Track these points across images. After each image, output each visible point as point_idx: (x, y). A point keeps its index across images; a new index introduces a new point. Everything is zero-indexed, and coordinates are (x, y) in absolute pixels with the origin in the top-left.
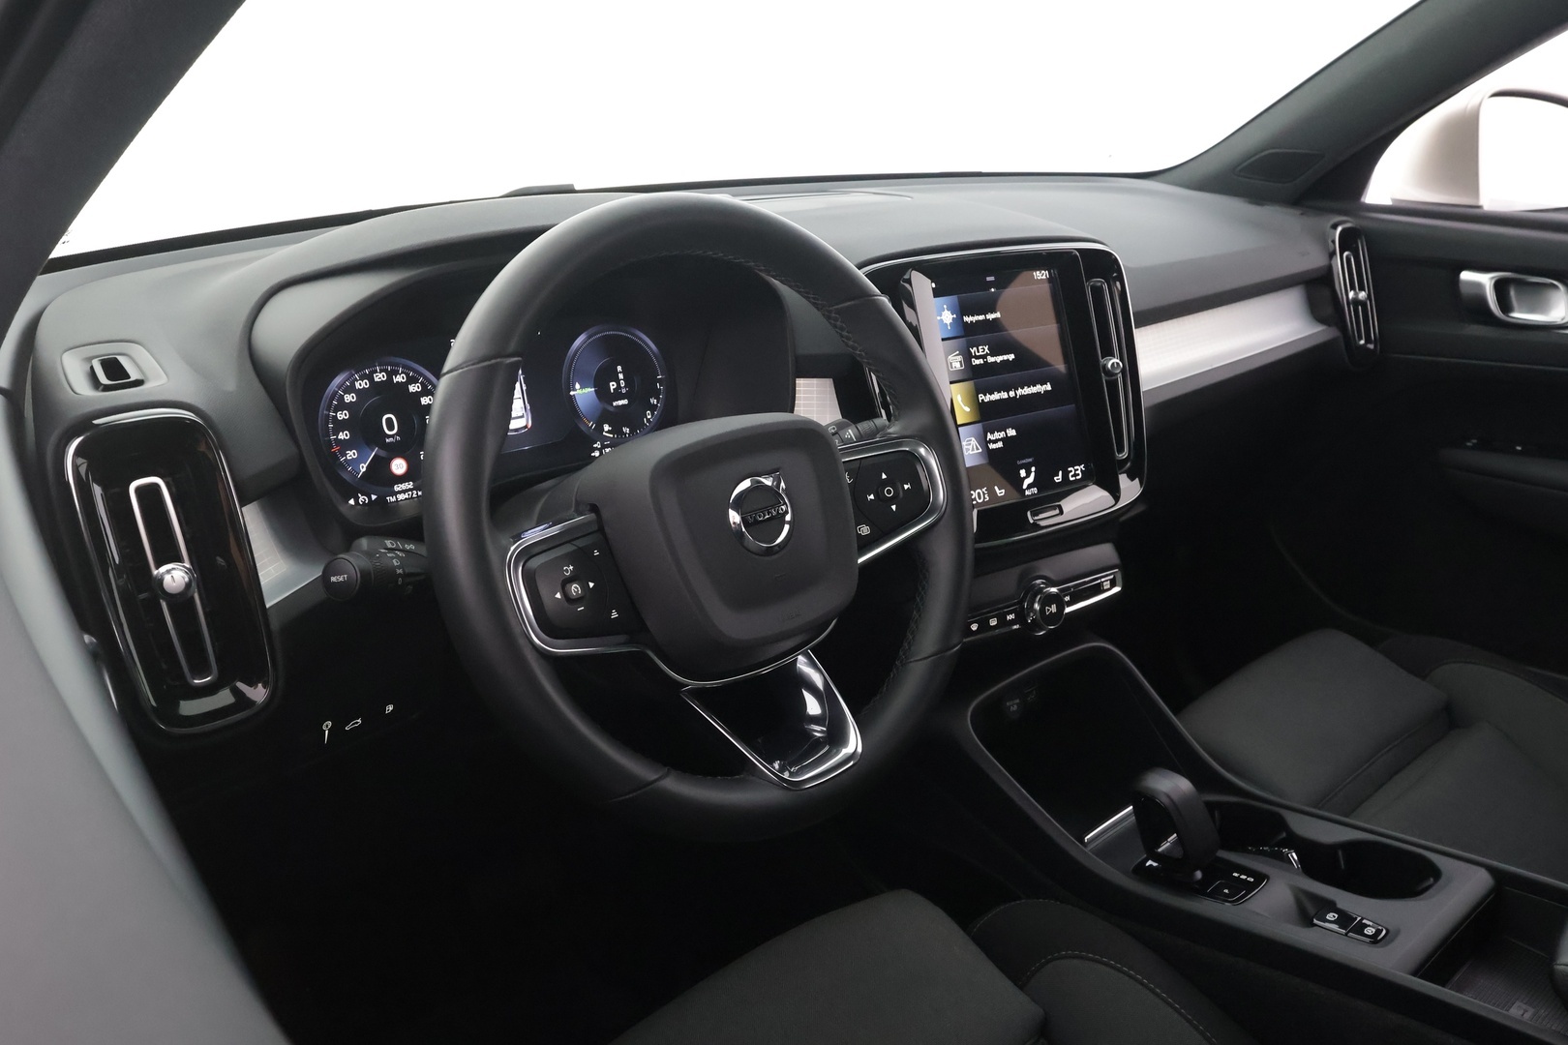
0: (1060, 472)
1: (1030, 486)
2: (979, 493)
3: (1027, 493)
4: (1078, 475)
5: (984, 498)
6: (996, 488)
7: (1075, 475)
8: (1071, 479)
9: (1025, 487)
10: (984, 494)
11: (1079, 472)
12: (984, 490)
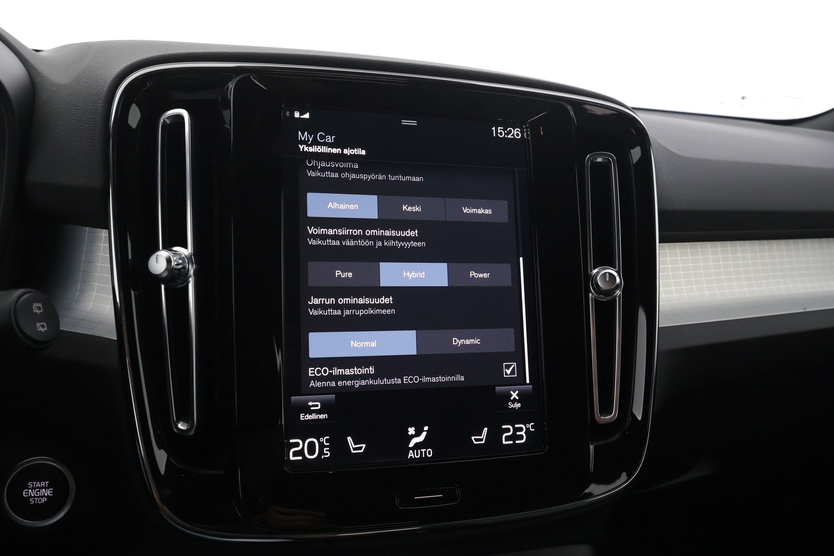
0: (486, 429)
1: (418, 446)
2: (312, 445)
3: (411, 454)
4: (521, 437)
5: (321, 452)
6: (349, 439)
7: (514, 437)
8: (504, 442)
9: (411, 445)
10: (322, 446)
11: (523, 433)
12: (323, 440)
